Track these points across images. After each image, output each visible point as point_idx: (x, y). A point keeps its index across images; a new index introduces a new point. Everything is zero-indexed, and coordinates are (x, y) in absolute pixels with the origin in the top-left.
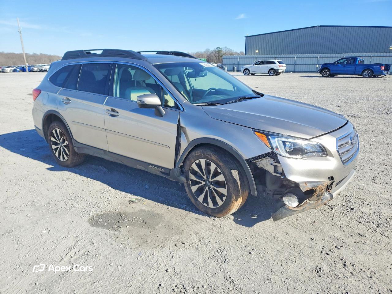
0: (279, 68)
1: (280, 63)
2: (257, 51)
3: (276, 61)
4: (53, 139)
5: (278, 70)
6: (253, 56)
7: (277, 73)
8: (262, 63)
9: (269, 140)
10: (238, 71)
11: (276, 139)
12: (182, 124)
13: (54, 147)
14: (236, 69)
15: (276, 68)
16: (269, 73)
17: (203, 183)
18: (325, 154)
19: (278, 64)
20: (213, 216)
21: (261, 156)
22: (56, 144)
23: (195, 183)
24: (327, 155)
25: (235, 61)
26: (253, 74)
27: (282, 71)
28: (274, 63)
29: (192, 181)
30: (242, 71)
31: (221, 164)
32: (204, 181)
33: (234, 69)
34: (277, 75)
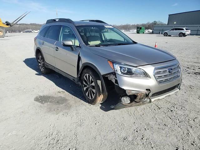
0: (186, 32)
1: (186, 30)
2: (175, 23)
3: (184, 28)
4: (39, 61)
5: (185, 33)
6: (172, 26)
7: (184, 35)
8: (176, 29)
9: (113, 65)
10: (162, 34)
11: (117, 65)
12: (80, 56)
13: (39, 64)
14: (161, 33)
15: (184, 33)
16: (179, 35)
17: (88, 86)
18: (145, 76)
19: (185, 30)
20: (90, 103)
21: (109, 73)
22: (40, 63)
23: (85, 86)
24: (147, 77)
25: (161, 29)
26: (169, 36)
27: (187, 34)
28: (183, 29)
29: (84, 85)
30: (163, 34)
31: (93, 77)
32: (88, 85)
33: (160, 32)
34: (184, 36)
